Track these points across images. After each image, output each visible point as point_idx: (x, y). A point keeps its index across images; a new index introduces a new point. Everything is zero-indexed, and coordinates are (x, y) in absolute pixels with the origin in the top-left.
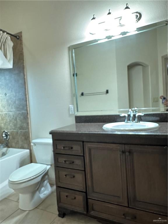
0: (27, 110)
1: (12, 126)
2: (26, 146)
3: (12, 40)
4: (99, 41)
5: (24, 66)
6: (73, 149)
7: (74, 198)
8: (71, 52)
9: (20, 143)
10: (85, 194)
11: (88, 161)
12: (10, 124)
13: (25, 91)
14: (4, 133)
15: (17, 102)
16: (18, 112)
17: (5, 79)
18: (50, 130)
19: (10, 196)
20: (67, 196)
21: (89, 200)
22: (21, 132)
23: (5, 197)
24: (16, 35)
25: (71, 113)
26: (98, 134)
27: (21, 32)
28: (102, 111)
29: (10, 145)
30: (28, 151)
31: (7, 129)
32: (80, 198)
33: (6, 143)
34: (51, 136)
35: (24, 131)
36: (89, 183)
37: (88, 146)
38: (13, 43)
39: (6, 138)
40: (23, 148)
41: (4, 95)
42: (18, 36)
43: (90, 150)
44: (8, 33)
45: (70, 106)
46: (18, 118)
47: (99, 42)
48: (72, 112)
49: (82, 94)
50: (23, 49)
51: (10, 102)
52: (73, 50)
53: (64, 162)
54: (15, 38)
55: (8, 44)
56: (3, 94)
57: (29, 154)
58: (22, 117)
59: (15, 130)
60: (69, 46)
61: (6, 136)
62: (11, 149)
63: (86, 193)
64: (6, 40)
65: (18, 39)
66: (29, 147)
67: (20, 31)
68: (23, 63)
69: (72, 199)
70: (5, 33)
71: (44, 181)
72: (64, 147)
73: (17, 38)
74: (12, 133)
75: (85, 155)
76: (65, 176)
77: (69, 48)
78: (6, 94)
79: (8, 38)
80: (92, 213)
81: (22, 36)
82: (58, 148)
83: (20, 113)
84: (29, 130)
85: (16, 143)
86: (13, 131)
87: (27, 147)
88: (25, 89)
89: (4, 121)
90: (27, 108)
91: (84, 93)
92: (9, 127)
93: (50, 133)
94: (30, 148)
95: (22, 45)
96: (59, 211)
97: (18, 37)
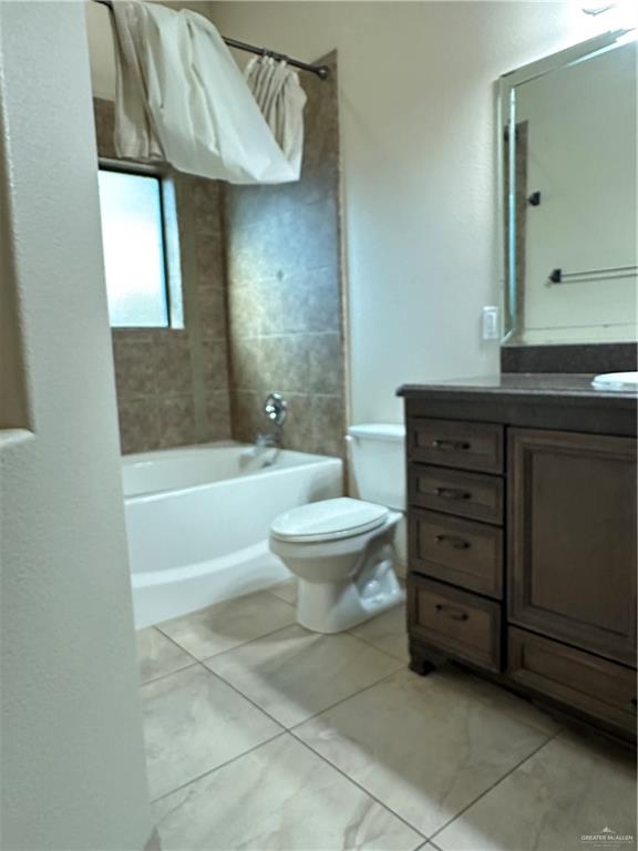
0: (341, 327)
1: (295, 378)
2: (332, 445)
3: (303, 84)
4: (622, 37)
5: (337, 172)
6: (470, 450)
7: (459, 614)
8: (503, 101)
9: (316, 436)
10: (497, 606)
11: (516, 496)
12: (288, 371)
13: (339, 262)
14: (271, 402)
15: (312, 300)
16: (313, 334)
17: (280, 223)
18: (399, 384)
19: (277, 587)
20: (439, 607)
21: (513, 632)
22: (320, 399)
23: (263, 587)
24: (317, 66)
25: (486, 336)
26: (560, 397)
27: (334, 53)
28: (606, 326)
29: (285, 441)
30: (337, 462)
31: (280, 389)
32: (482, 620)
33: (277, 434)
34: (401, 402)
35: (329, 396)
36: (517, 572)
37: (520, 440)
38: (307, 93)
39: (277, 418)
40: (322, 451)
41: (275, 278)
42: (325, 68)
43: (528, 456)
44: (292, 63)
45: (487, 308)
46: (312, 355)
47: (621, 42)
48: (491, 334)
49: (556, 277)
50: (336, 113)
51: (291, 299)
52: (510, 91)
53: (436, 492)
54: (315, 75)
55: (291, 102)
56: (271, 275)
57: (339, 473)
58: (325, 351)
59: (301, 395)
60: (496, 78)
61: (277, 410)
62: (288, 455)
63: (503, 603)
64: (286, 88)
65: (323, 77)
66: (342, 451)
67: (331, 50)
68: (336, 163)
69: (455, 618)
70: (284, 63)
71: (379, 561)
72: (439, 442)
73: (319, 76)
74: (293, 402)
75: (509, 475)
76: (436, 539)
77: (496, 85)
78: (280, 275)
79: (290, 80)
80: (519, 675)
81: (335, 66)
82: (421, 443)
83: (318, 337)
84: (343, 394)
85: (304, 436)
86: (297, 397)
87: (334, 450)
88: (339, 254)
89: (274, 362)
90: (341, 319)
91: (563, 273)
92: (286, 383)
93: (401, 393)
94: (345, 454)
95: (336, 97)
96: (412, 651)
97: (323, 71)
